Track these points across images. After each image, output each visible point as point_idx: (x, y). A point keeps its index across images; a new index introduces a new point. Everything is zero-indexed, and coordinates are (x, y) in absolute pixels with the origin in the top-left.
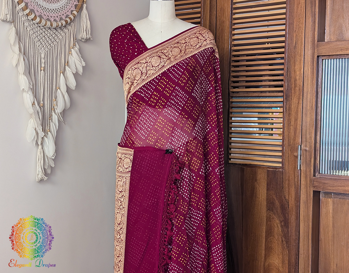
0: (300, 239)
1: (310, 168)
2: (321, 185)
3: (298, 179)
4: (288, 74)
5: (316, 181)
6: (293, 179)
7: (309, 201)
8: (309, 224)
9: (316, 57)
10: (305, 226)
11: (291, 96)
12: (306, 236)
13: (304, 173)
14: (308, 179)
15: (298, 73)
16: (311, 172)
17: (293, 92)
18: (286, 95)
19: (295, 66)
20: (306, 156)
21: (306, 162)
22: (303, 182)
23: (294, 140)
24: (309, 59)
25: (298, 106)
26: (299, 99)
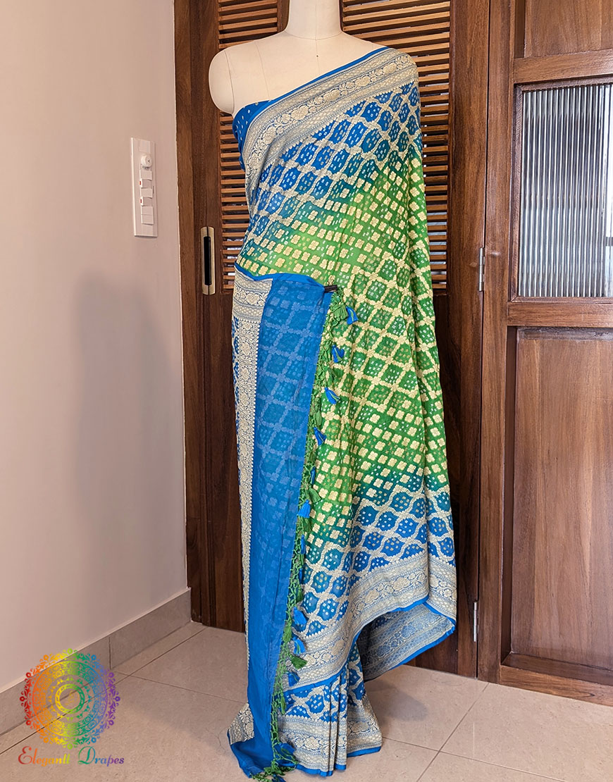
0: (483, 412)
1: (502, 288)
2: (524, 315)
3: (478, 308)
4: (458, 120)
5: (513, 310)
6: (469, 309)
7: (500, 343)
8: (500, 385)
9: (511, 86)
10: (491, 387)
11: (464, 160)
12: (494, 404)
13: (489, 297)
14: (498, 307)
15: (476, 117)
16: (503, 294)
17: (467, 152)
18: (454, 160)
19: (470, 105)
20: (494, 266)
21: (494, 278)
22: (488, 313)
23: (471, 239)
24: (498, 91)
25: (477, 179)
26: (479, 165)
